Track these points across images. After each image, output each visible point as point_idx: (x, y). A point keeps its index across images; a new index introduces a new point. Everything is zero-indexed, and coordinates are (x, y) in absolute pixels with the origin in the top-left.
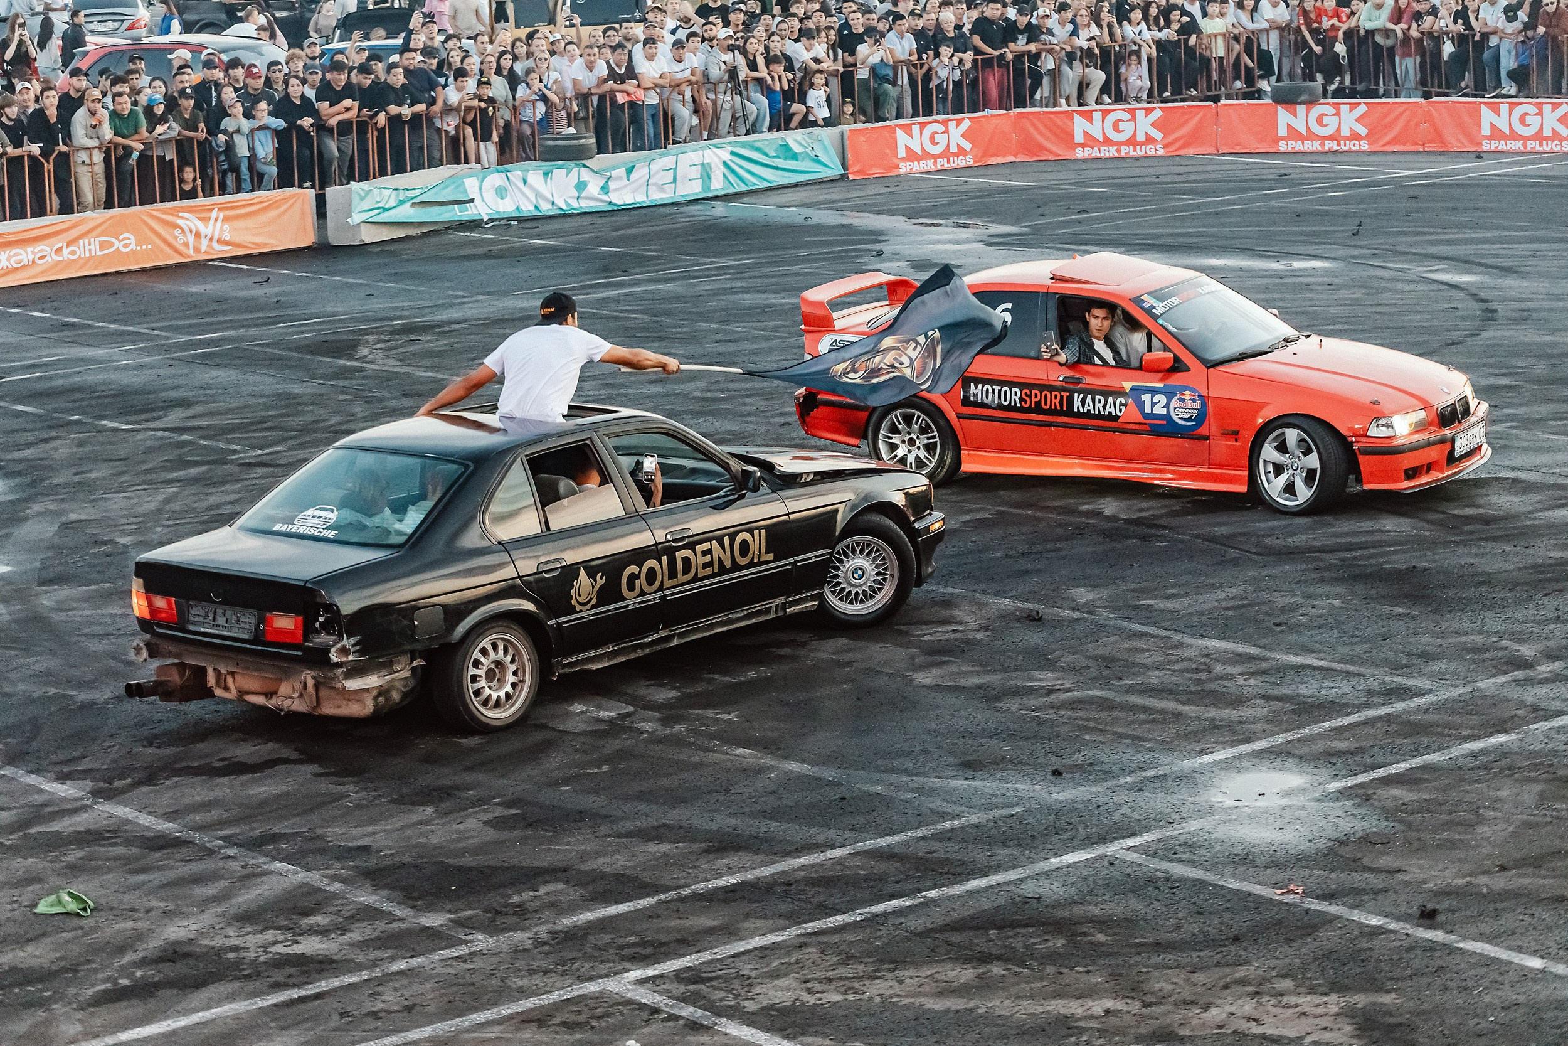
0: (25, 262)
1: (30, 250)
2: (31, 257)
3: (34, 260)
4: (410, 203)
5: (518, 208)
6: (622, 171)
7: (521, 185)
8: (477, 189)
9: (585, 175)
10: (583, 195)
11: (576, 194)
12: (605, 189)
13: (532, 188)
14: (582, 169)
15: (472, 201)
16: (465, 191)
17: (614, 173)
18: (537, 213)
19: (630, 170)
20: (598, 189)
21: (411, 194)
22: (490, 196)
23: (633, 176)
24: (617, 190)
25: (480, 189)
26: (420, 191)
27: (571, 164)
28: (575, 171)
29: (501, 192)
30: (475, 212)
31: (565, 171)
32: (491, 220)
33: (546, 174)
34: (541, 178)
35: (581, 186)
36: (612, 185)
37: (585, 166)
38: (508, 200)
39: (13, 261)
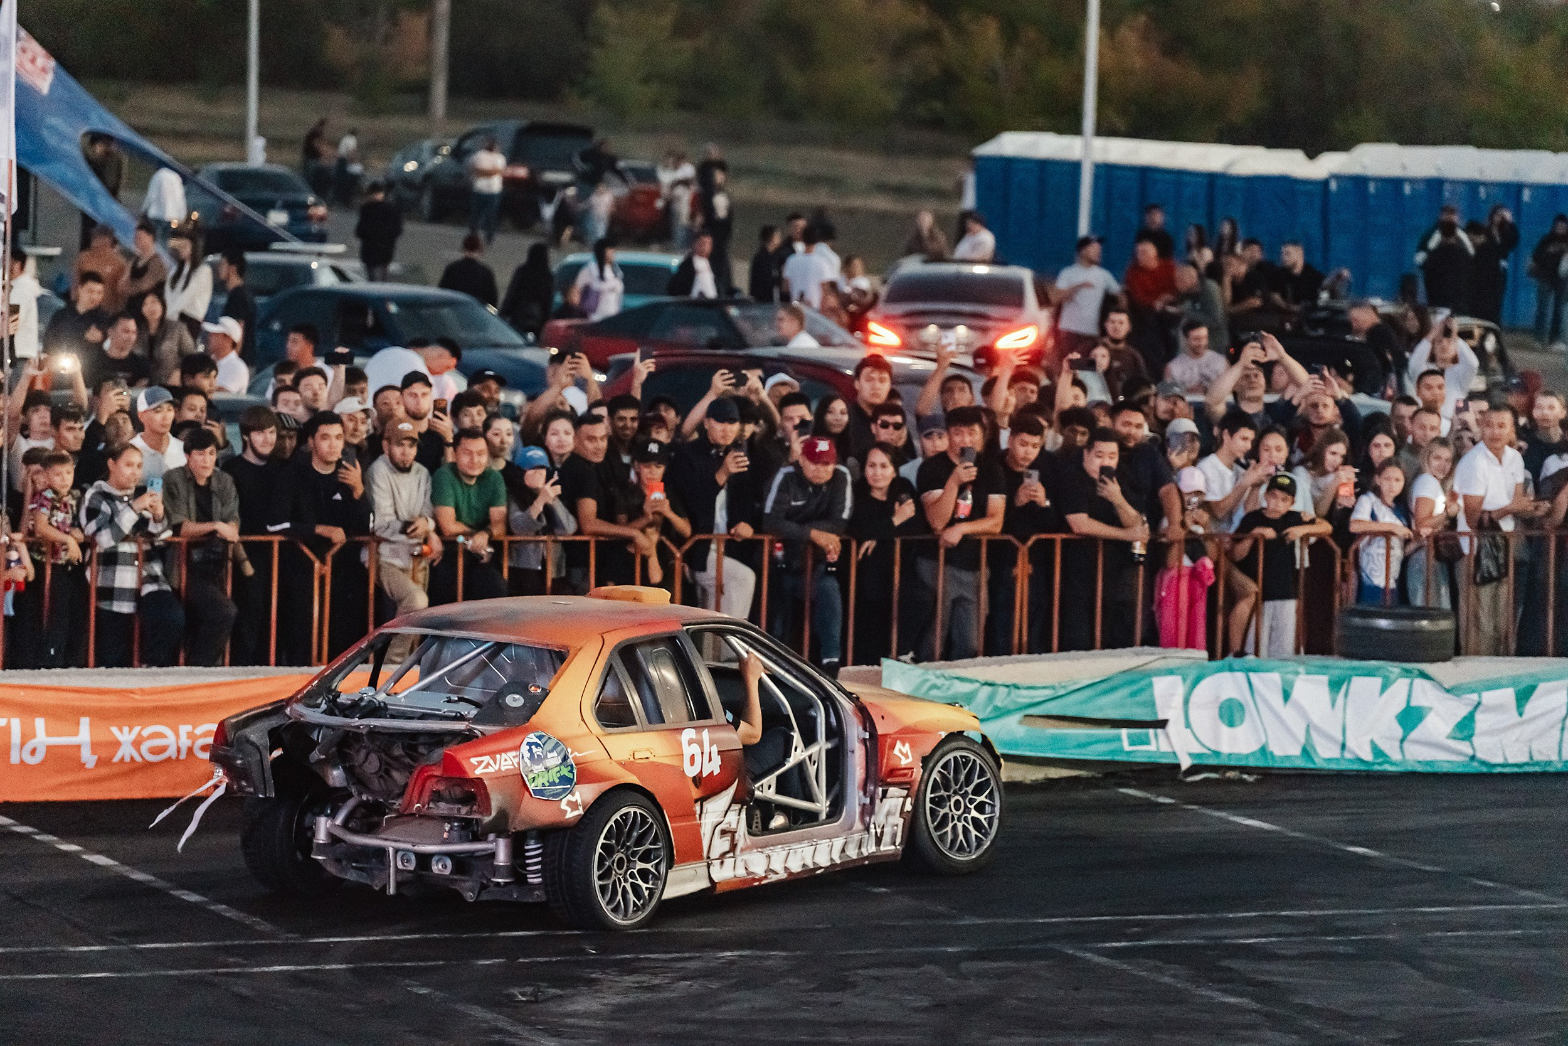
0: (171, 752)
1: (184, 729)
2: (185, 743)
3: (190, 750)
4: (1018, 716)
5: (1263, 750)
6: (1507, 695)
7: (1276, 699)
8: (1178, 700)
9: (1424, 694)
10: (1414, 735)
11: (1399, 732)
12: (1465, 728)
13: (1301, 711)
14: (1419, 682)
15: (1162, 724)
16: (1152, 704)
17: (1489, 697)
18: (1301, 763)
19: (1524, 696)
20: (1448, 729)
21: (1024, 696)
22: (1204, 716)
23: (1534, 706)
24: (1491, 732)
25: (1186, 702)
26: (1048, 693)
27: (1394, 668)
28: (1402, 685)
29: (1230, 713)
30: (1164, 747)
31: (1377, 682)
32: (1194, 769)
33: (1335, 685)
34: (1324, 692)
35: (1410, 717)
36: (1482, 721)
37: (1424, 675)
38: (1243, 731)
39: (144, 748)
